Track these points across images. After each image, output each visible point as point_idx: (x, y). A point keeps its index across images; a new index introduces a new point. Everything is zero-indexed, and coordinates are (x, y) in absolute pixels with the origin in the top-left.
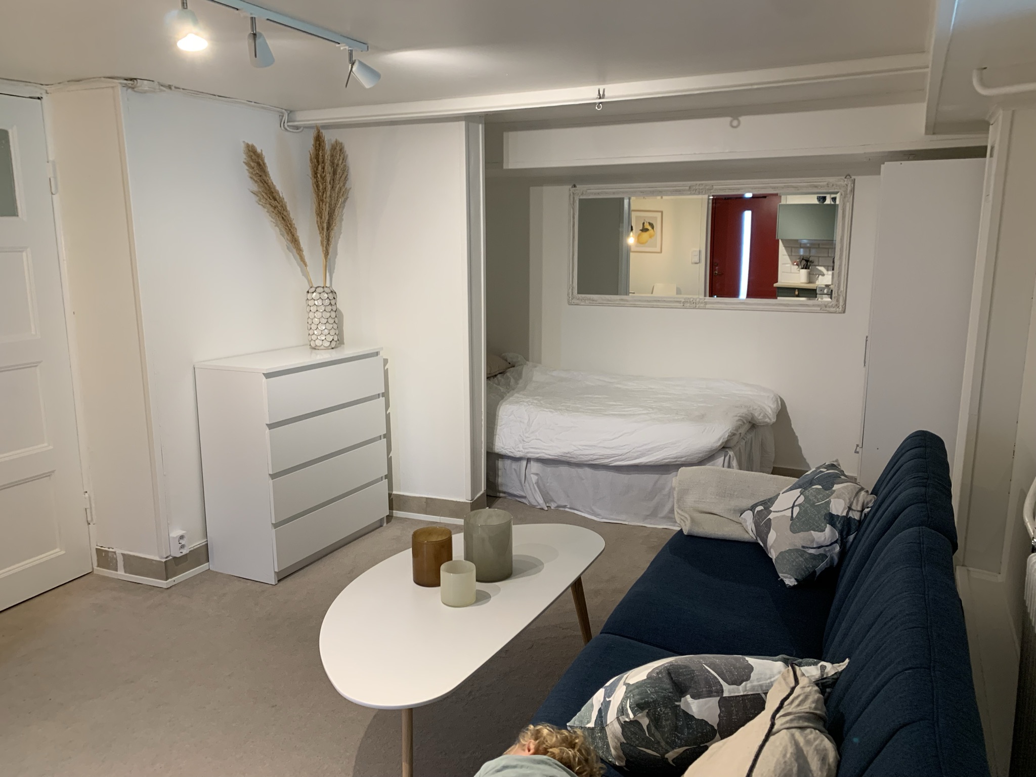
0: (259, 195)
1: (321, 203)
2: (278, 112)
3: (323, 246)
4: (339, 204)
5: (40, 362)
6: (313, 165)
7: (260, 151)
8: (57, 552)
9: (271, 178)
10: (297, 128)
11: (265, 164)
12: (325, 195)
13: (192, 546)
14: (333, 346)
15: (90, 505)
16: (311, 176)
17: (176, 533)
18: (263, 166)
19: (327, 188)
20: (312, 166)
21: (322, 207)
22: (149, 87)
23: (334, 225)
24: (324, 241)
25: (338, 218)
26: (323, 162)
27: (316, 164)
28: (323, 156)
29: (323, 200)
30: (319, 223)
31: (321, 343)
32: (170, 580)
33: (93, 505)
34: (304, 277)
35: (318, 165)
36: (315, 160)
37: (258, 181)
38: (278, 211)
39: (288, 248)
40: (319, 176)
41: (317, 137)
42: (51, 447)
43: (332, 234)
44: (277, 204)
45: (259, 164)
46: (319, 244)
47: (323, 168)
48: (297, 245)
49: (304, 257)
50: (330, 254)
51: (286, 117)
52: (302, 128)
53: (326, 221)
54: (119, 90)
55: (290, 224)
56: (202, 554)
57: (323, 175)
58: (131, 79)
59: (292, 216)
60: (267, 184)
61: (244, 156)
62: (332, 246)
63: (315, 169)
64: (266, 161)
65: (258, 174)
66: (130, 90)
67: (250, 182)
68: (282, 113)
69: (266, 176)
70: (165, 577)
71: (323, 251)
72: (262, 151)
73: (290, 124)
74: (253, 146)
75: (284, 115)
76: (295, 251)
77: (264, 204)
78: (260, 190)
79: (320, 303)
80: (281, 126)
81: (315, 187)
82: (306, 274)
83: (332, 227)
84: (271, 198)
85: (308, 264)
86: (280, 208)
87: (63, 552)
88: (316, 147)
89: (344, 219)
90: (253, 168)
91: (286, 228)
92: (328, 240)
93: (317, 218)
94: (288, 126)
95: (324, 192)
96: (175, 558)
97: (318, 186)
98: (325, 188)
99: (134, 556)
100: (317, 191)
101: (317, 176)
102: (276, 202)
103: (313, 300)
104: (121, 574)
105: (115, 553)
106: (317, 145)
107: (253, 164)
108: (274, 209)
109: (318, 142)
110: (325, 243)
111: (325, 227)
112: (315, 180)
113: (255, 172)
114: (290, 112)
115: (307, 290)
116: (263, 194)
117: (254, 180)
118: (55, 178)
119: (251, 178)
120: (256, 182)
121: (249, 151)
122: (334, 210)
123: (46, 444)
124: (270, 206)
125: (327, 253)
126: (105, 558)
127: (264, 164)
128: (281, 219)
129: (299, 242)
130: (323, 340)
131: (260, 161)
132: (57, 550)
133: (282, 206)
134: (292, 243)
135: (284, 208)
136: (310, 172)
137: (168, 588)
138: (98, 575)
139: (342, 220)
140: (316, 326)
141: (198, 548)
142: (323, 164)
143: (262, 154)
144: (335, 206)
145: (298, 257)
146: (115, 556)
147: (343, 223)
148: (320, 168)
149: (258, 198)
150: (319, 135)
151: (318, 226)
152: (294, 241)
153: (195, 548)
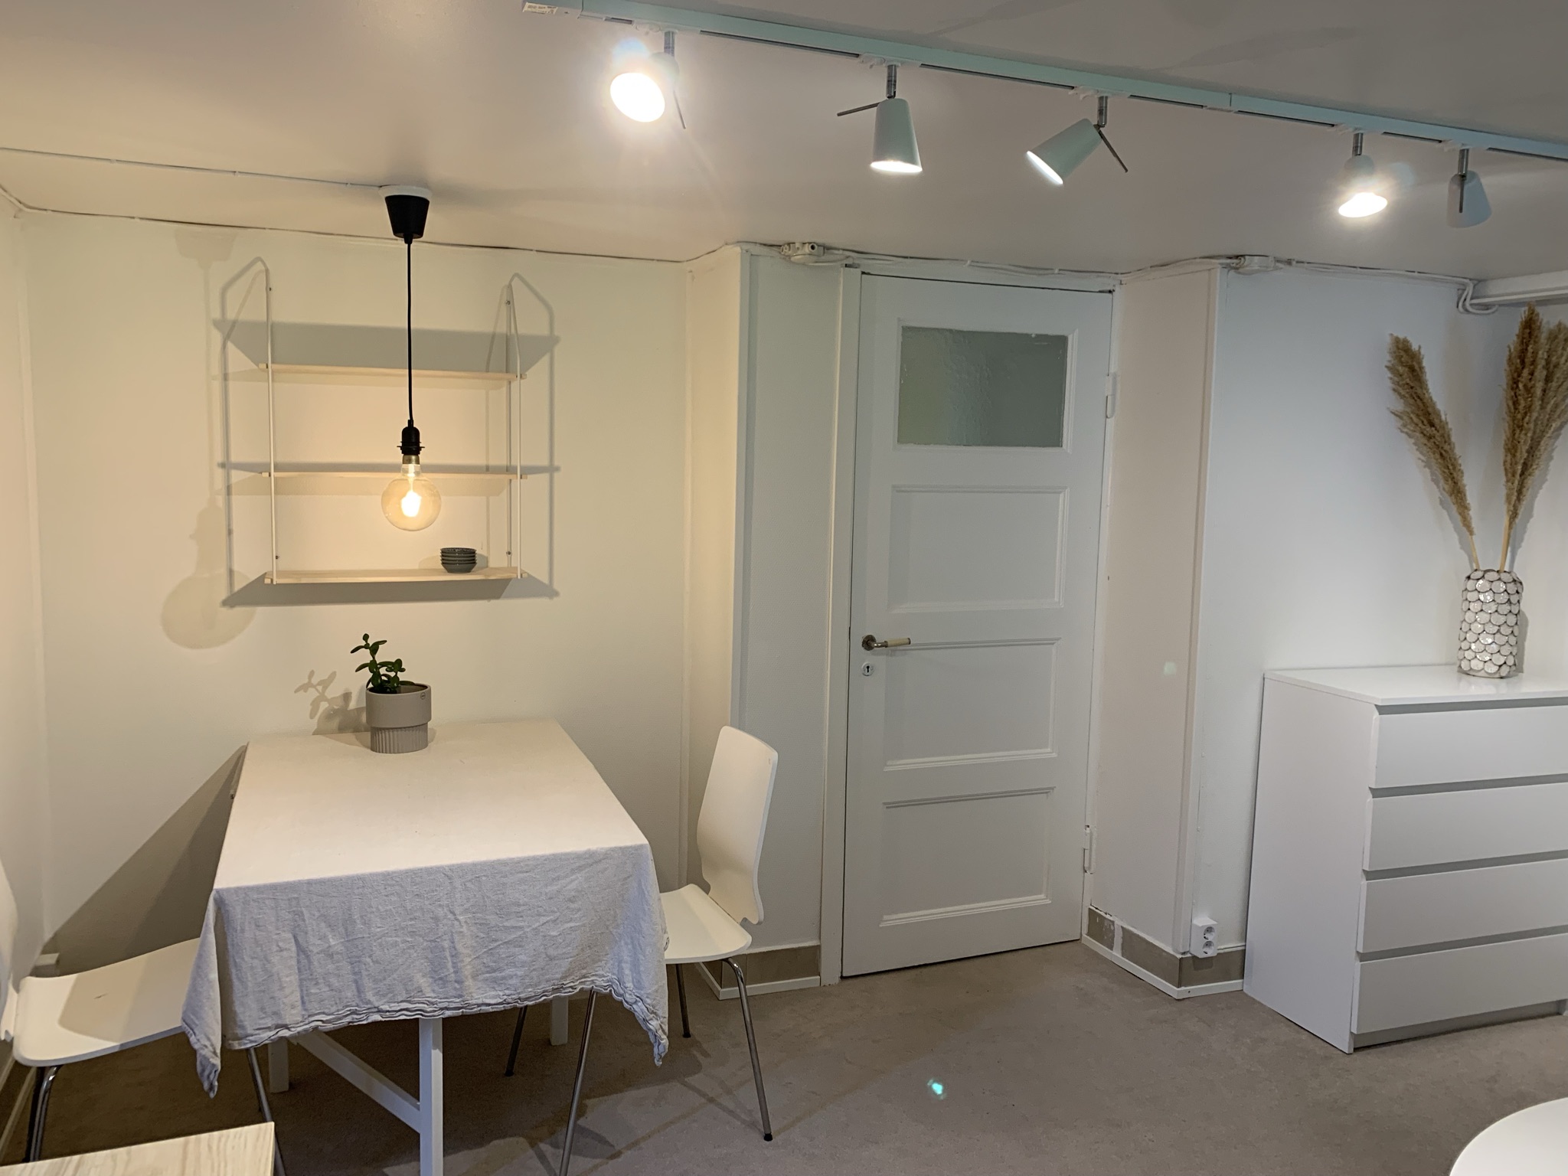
0: (1405, 418)
1: (1518, 431)
2: (1457, 283)
3: (1509, 503)
4: (1550, 432)
5: (1058, 639)
6: (1513, 368)
7: (1417, 349)
8: (1040, 899)
9: (1430, 391)
10: (1487, 307)
11: (1423, 368)
12: (1527, 417)
13: (1222, 947)
14: (1503, 674)
15: (1091, 845)
16: (1505, 387)
17: (1202, 920)
18: (1419, 373)
19: (1533, 407)
20: (1511, 370)
21: (1519, 437)
22: (1260, 266)
23: (1534, 467)
24: (1513, 494)
25: (1544, 457)
26: (1533, 363)
27: (1519, 366)
28: (1535, 353)
29: (1522, 426)
30: (1508, 466)
31: (1481, 665)
32: (1183, 988)
33: (1094, 846)
34: (1462, 552)
35: (1523, 368)
36: (1518, 361)
37: (1407, 395)
38: (1435, 443)
39: (1442, 503)
40: (1521, 386)
41: (1526, 322)
42: (1054, 755)
43: (1529, 481)
44: (1435, 432)
45: (1412, 369)
46: (1504, 498)
47: (1532, 374)
48: (1461, 499)
49: (1471, 519)
50: (1519, 517)
51: (1470, 290)
52: (1497, 306)
53: (1522, 461)
54: (1218, 273)
55: (1452, 465)
56: (1234, 964)
57: (1530, 385)
58: (1237, 257)
59: (1458, 451)
60: (1421, 400)
61: (1388, 357)
62: (1524, 503)
63: (1516, 375)
64: (1424, 364)
65: (1407, 384)
66: (1232, 272)
67: (1394, 396)
68: (1463, 284)
69: (1421, 388)
70: (1177, 982)
71: (1509, 511)
72: (1420, 347)
73: (1475, 301)
74: (1405, 341)
75: (1467, 289)
76: (1454, 508)
77: (1410, 432)
78: (1408, 410)
79: (1489, 598)
80: (1458, 307)
81: (1511, 403)
82: (1468, 548)
83: (1531, 470)
84: (1425, 422)
85: (1475, 530)
86: (1439, 439)
87: (1049, 902)
88: (1523, 338)
89: (1555, 457)
90: (1401, 375)
91: (1447, 471)
92: (1520, 492)
93: (1506, 456)
94: (1471, 305)
95: (1526, 414)
96: (1194, 957)
97: (1516, 403)
98: (1530, 407)
99: (1138, 936)
100: (1513, 410)
101: (1517, 387)
102: (1433, 429)
103: (1476, 592)
104: (1116, 955)
105: (1113, 922)
106: (1526, 335)
107: (1401, 369)
108: (1428, 441)
109: (1528, 331)
110: (1514, 498)
111: (1519, 472)
112: (1513, 394)
113: (1404, 382)
114: (1479, 282)
115: (1468, 575)
116: (1412, 415)
117: (1399, 394)
118: (1114, 395)
119: (1394, 390)
120: (1402, 397)
121: (1398, 348)
122: (1539, 442)
123: (1049, 750)
124: (1422, 435)
125: (1514, 515)
126: (1099, 926)
127: (1421, 368)
128: (1438, 456)
129: (1465, 495)
130: (1485, 662)
131: (1414, 363)
132: (1042, 896)
133: (1443, 436)
134: (1451, 495)
135: (1447, 439)
136: (1504, 380)
137: (1178, 1000)
138: (1087, 949)
139: (1551, 458)
140: (1475, 637)
141: (1232, 952)
142: (1532, 367)
143: (1420, 353)
144: (1541, 437)
145: (1459, 518)
146: (1112, 928)
147: (1552, 463)
148: (1526, 372)
149: (1401, 422)
150: (1531, 319)
151: (1506, 469)
152: (1456, 492)
153: (1226, 950)
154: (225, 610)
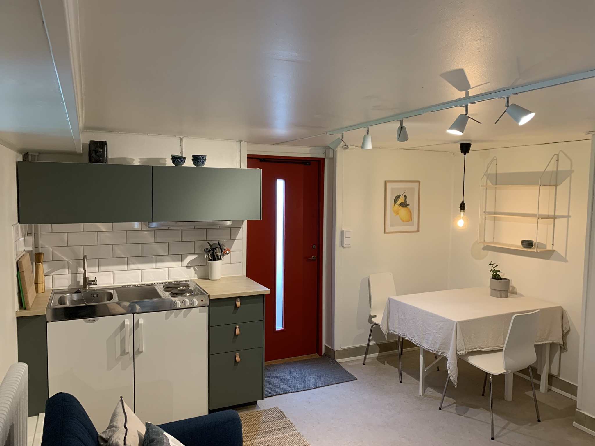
154: (483, 251)
